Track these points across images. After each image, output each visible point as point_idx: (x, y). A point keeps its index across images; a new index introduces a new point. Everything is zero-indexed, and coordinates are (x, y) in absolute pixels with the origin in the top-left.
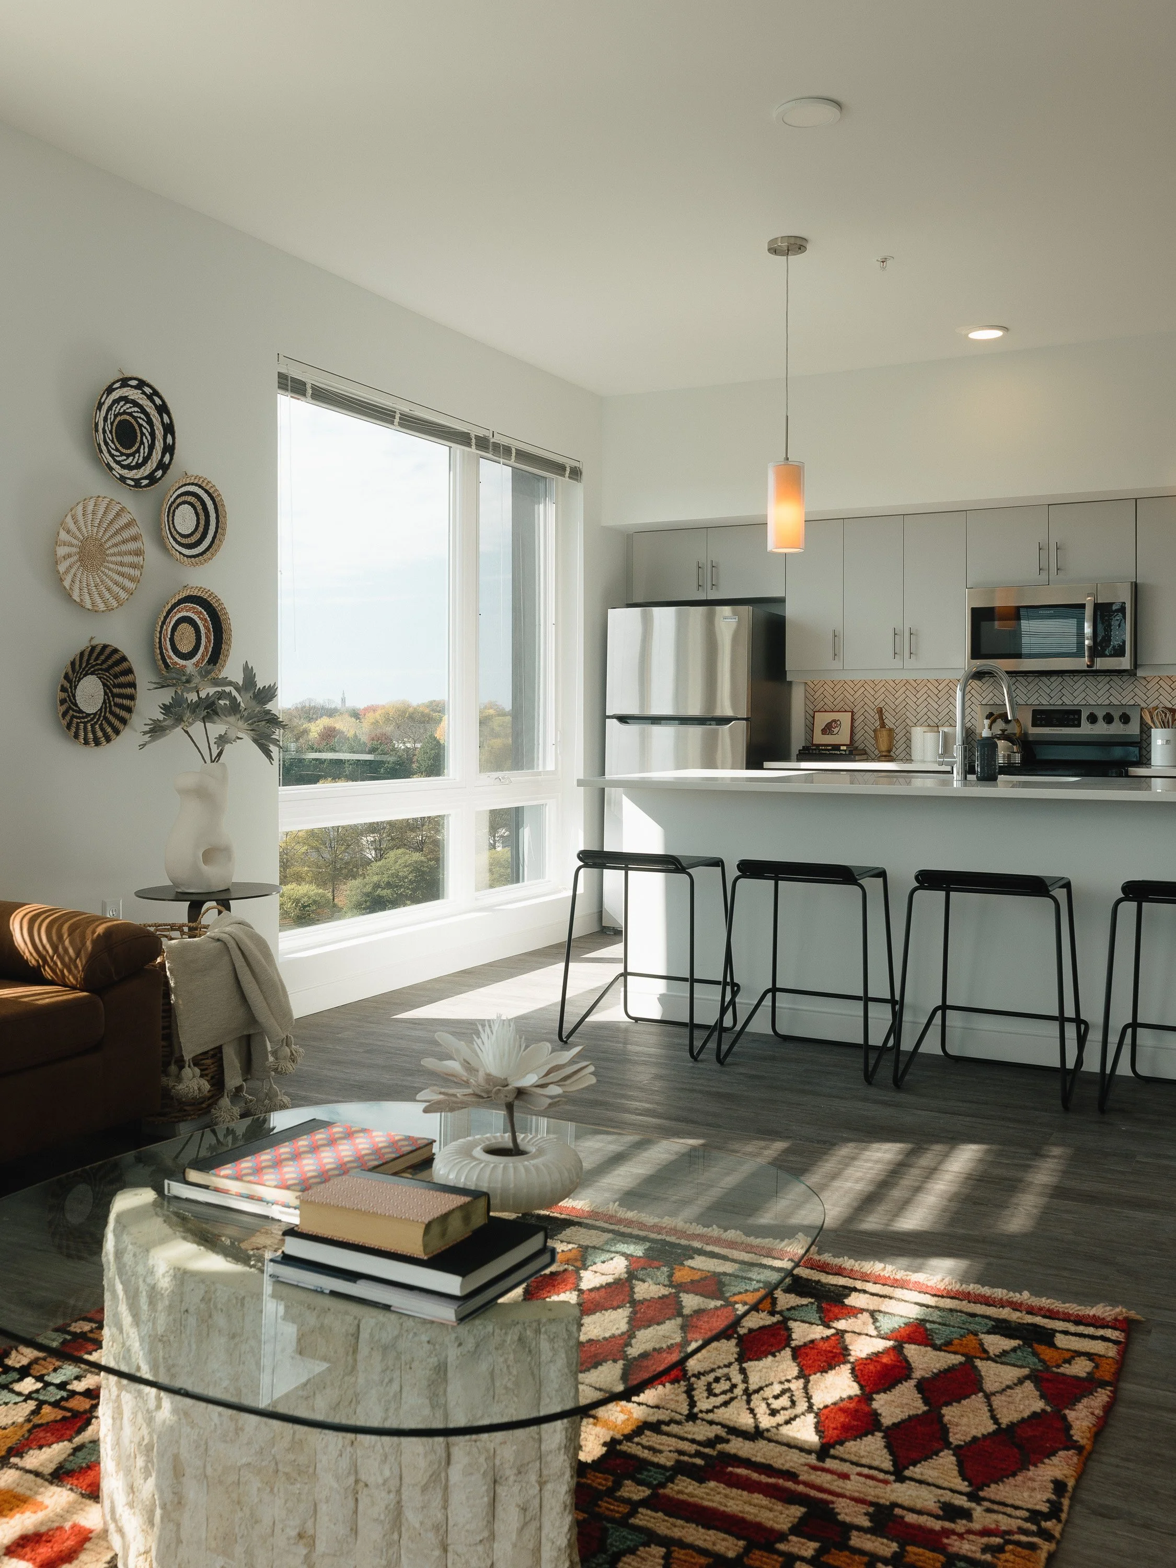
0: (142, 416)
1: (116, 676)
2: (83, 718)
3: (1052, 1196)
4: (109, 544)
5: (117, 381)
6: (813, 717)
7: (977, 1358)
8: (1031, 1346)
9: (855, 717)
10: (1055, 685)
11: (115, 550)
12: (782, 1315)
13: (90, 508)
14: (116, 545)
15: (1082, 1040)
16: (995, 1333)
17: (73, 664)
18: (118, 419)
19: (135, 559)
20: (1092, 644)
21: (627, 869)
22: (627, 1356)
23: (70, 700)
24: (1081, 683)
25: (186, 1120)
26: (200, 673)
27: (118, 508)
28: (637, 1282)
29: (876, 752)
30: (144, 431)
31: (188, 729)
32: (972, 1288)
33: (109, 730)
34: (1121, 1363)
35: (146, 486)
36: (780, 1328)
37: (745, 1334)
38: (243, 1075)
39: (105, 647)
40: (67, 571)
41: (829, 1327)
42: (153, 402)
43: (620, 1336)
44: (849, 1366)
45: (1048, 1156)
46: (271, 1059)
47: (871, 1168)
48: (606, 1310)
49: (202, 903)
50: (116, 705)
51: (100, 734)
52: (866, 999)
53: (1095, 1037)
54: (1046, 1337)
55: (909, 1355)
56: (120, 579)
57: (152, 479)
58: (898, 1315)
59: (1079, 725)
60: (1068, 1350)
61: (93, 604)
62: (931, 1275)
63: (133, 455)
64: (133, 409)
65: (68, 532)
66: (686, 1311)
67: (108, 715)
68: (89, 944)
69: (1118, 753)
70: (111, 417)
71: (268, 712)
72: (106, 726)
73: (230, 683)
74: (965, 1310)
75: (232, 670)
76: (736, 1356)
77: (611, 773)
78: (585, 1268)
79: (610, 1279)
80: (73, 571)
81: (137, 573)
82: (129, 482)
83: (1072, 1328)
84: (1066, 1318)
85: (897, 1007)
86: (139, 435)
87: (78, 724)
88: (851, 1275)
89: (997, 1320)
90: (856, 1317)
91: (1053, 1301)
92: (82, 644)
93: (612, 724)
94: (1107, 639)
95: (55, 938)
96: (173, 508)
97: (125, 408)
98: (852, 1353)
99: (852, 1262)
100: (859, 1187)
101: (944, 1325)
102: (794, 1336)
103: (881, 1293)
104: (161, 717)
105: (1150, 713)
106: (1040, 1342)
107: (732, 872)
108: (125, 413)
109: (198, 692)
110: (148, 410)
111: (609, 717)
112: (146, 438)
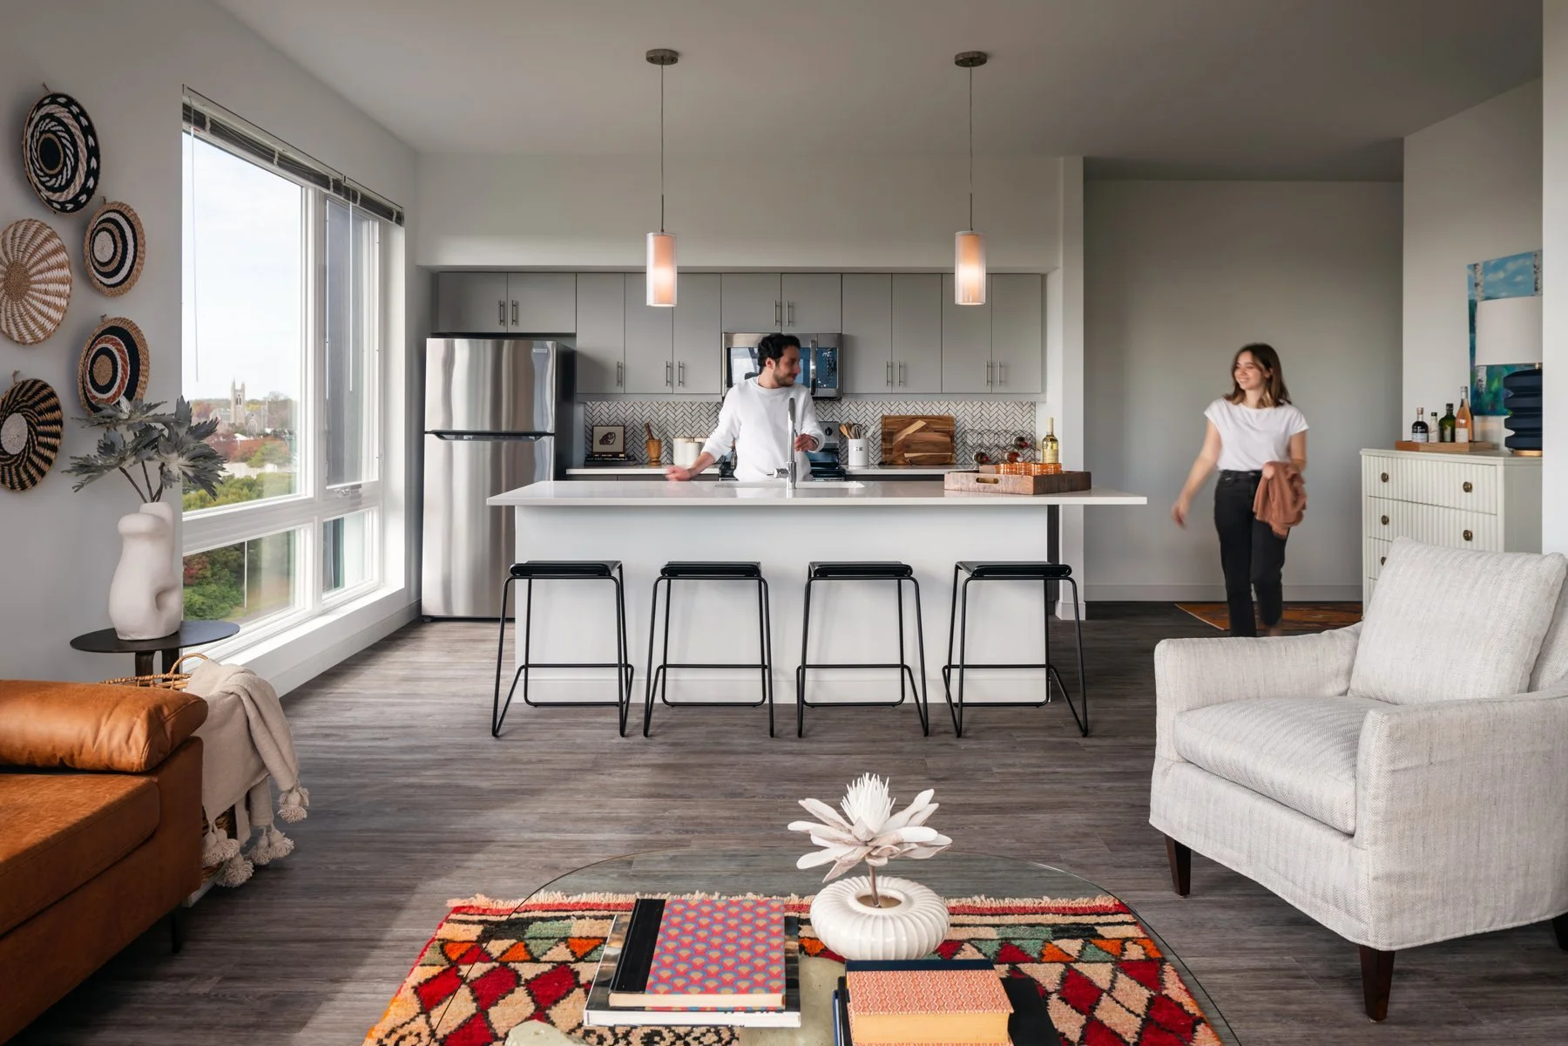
0: (66, 136)
1: (41, 413)
2: (7, 460)
5: (45, 99)
6: (592, 432)
9: (627, 430)
11: (38, 278)
13: (19, 232)
14: (39, 271)
18: (44, 136)
19: (61, 288)
27: (47, 232)
30: (68, 151)
31: (126, 469)
33: (33, 471)
35: (71, 210)
39: (36, 382)
42: (79, 122)
50: (40, 444)
51: (24, 476)
56: (46, 309)
57: (77, 204)
61: (21, 336)
63: (56, 176)
64: (57, 128)
67: (32, 455)
70: (38, 133)
71: (207, 447)
72: (30, 467)
81: (63, 302)
82: (55, 205)
86: (62, 155)
87: (3, 468)
93: (429, 438)
96: (93, 235)
97: (50, 125)
104: (95, 456)
108: (49, 131)
110: (73, 130)
111: (427, 433)
112: (70, 159)
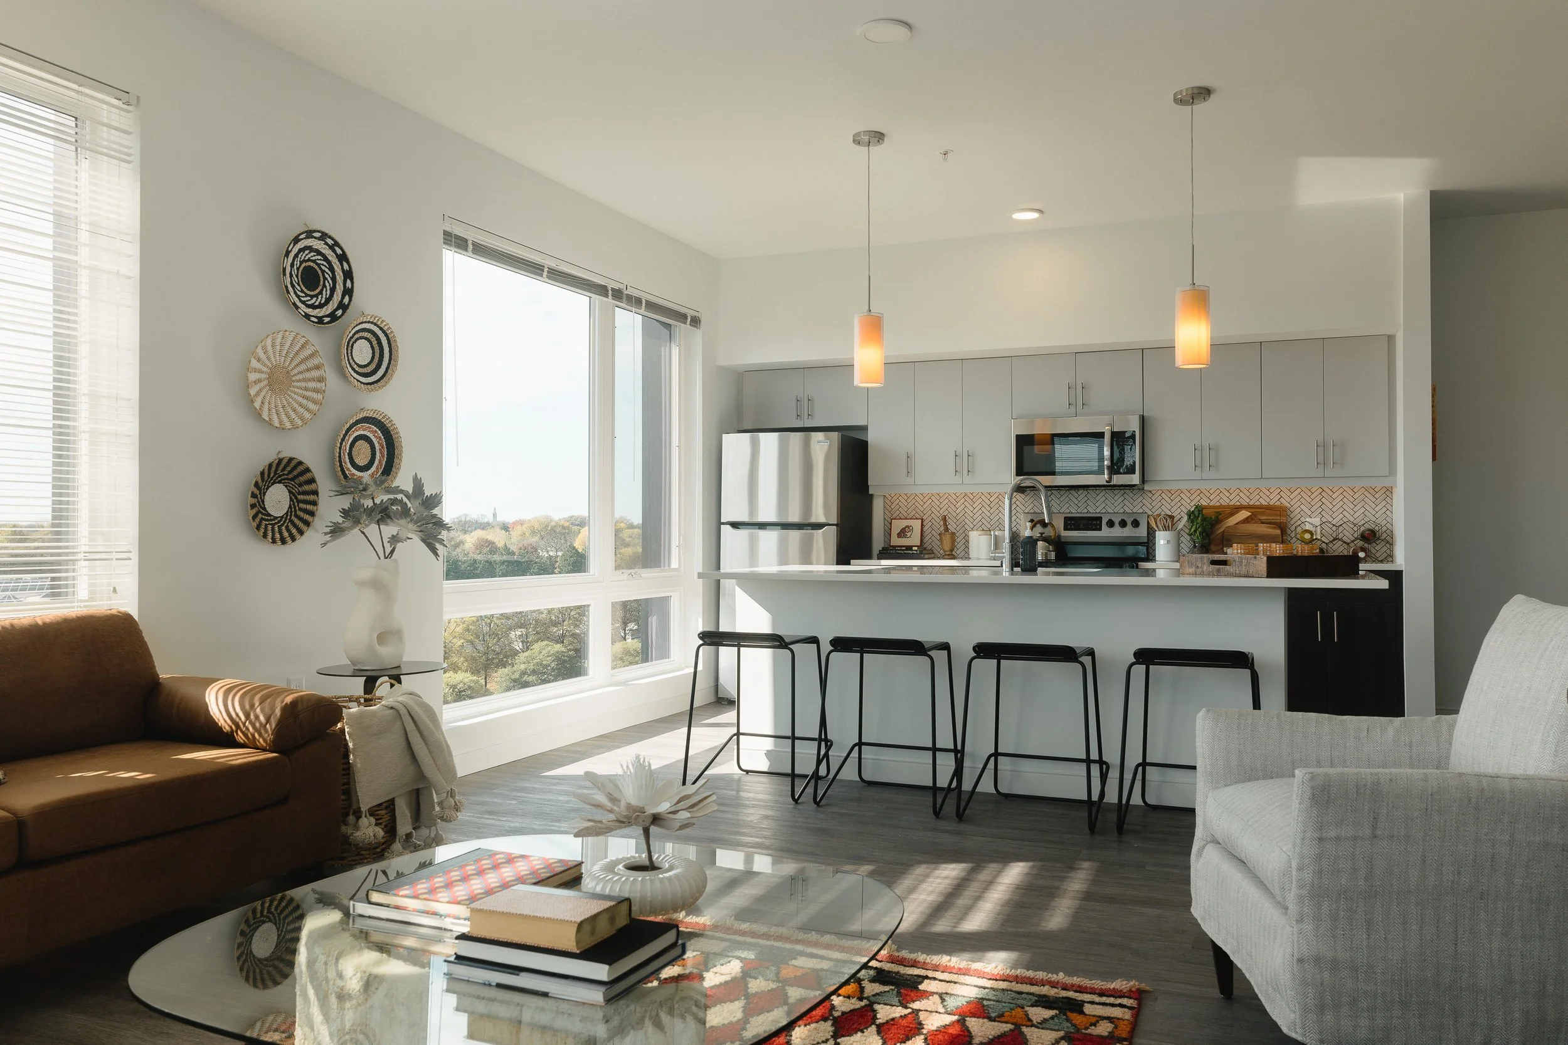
0: (325, 263)
1: (300, 485)
2: (271, 520)
3: (1083, 899)
4: (296, 371)
5: (302, 233)
6: (891, 524)
7: (1023, 1025)
8: (1065, 1014)
9: (924, 524)
10: (1082, 496)
11: (301, 377)
12: (868, 1000)
13: (279, 340)
14: (301, 372)
15: (1104, 777)
16: (1037, 1006)
17: (262, 474)
18: (304, 265)
19: (319, 385)
20: (1110, 464)
21: (739, 646)
22: (743, 1037)
23: (260, 505)
24: (1101, 495)
25: (363, 863)
26: (375, 483)
27: (303, 340)
28: (750, 979)
29: (942, 552)
30: (327, 276)
31: (364, 531)
32: (1018, 972)
33: (294, 531)
34: (1134, 1024)
35: (328, 323)
36: (866, 1010)
37: (839, 1016)
38: (413, 823)
39: (291, 459)
40: (257, 394)
41: (906, 1008)
42: (334, 251)
43: (736, 1022)
44: (922, 1037)
45: (1078, 869)
46: (437, 809)
47: (940, 884)
48: (725, 1002)
49: (376, 678)
50: (300, 509)
51: (286, 534)
52: (934, 750)
53: (1114, 774)
54: (1076, 1007)
55: (970, 1026)
56: (304, 402)
57: (333, 317)
58: (961, 996)
59: (1100, 529)
60: (1094, 1016)
61: (281, 422)
62: (988, 963)
63: (316, 296)
64: (316, 258)
65: (259, 360)
66: (791, 1000)
67: (293, 518)
68: (278, 712)
69: (1130, 551)
70: (297, 263)
71: (435, 516)
72: (291, 527)
73: (402, 492)
74: (1014, 989)
75: (403, 480)
76: (832, 1034)
77: (726, 568)
78: (708, 971)
79: (728, 978)
80: (263, 394)
81: (320, 396)
82: (313, 319)
83: (1097, 999)
84: (1092, 991)
85: (959, 755)
86: (322, 279)
87: (266, 525)
88: (924, 966)
89: (1039, 996)
90: (928, 999)
91: (1082, 979)
92: (271, 457)
93: (726, 530)
94: (1122, 460)
95: (247, 707)
96: (351, 343)
97: (309, 256)
98: (925, 1026)
99: (925, 956)
100: (932, 898)
101: (998, 1001)
102: (878, 1016)
103: (947, 980)
104: (340, 520)
105: (1154, 519)
106: (1072, 1011)
107: (826, 647)
108: (309, 260)
109: (373, 498)
110: (330, 258)
111: (723, 524)
112: (328, 282)
